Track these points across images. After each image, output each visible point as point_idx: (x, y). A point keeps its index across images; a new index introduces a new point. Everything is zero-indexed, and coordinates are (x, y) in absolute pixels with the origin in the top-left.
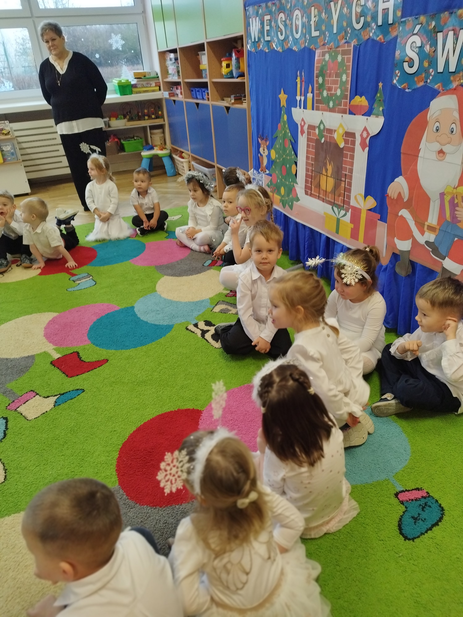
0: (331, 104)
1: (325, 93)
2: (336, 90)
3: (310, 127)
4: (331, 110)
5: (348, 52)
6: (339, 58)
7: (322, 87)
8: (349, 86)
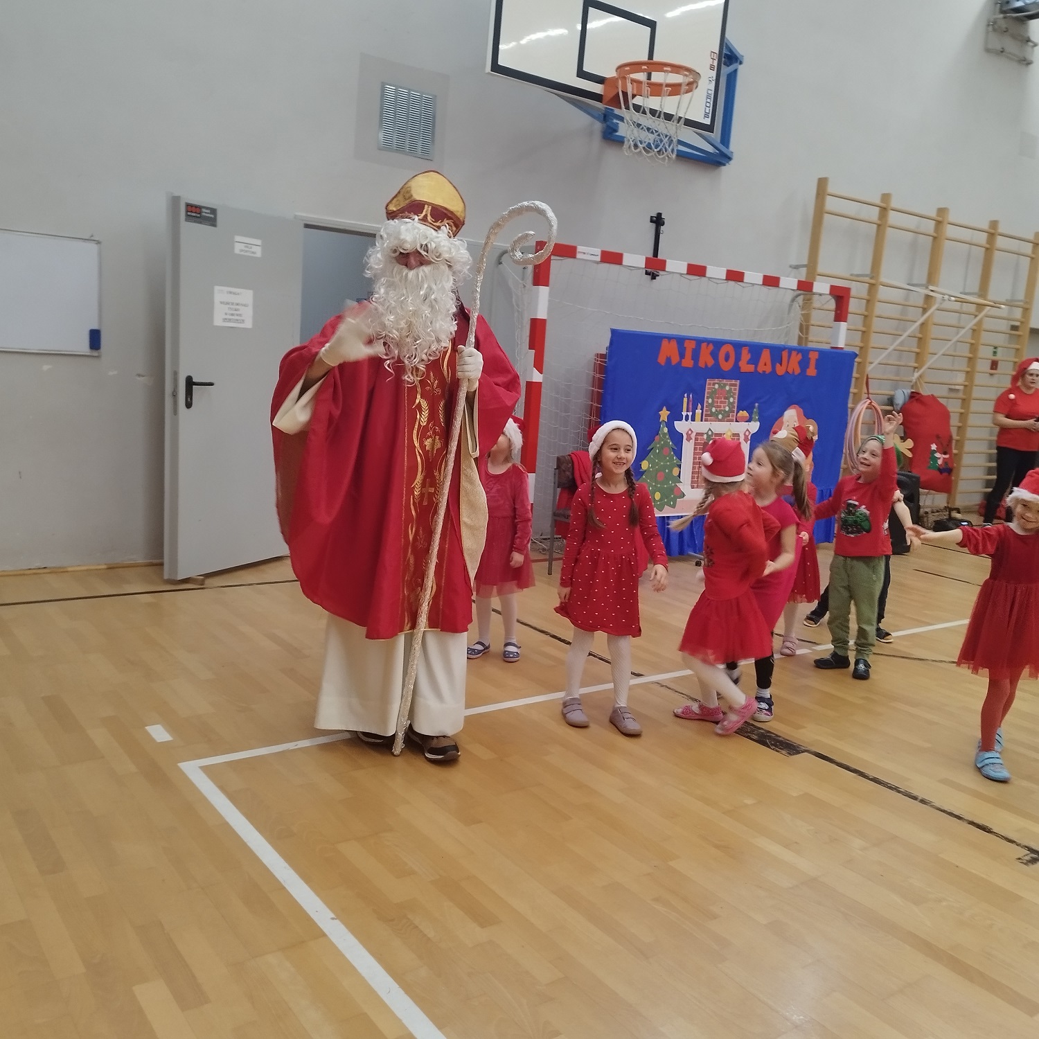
0: (720, 416)
1: (714, 410)
2: (724, 407)
3: (698, 434)
4: (720, 421)
5: (735, 385)
6: (727, 388)
7: (712, 405)
8: (736, 405)
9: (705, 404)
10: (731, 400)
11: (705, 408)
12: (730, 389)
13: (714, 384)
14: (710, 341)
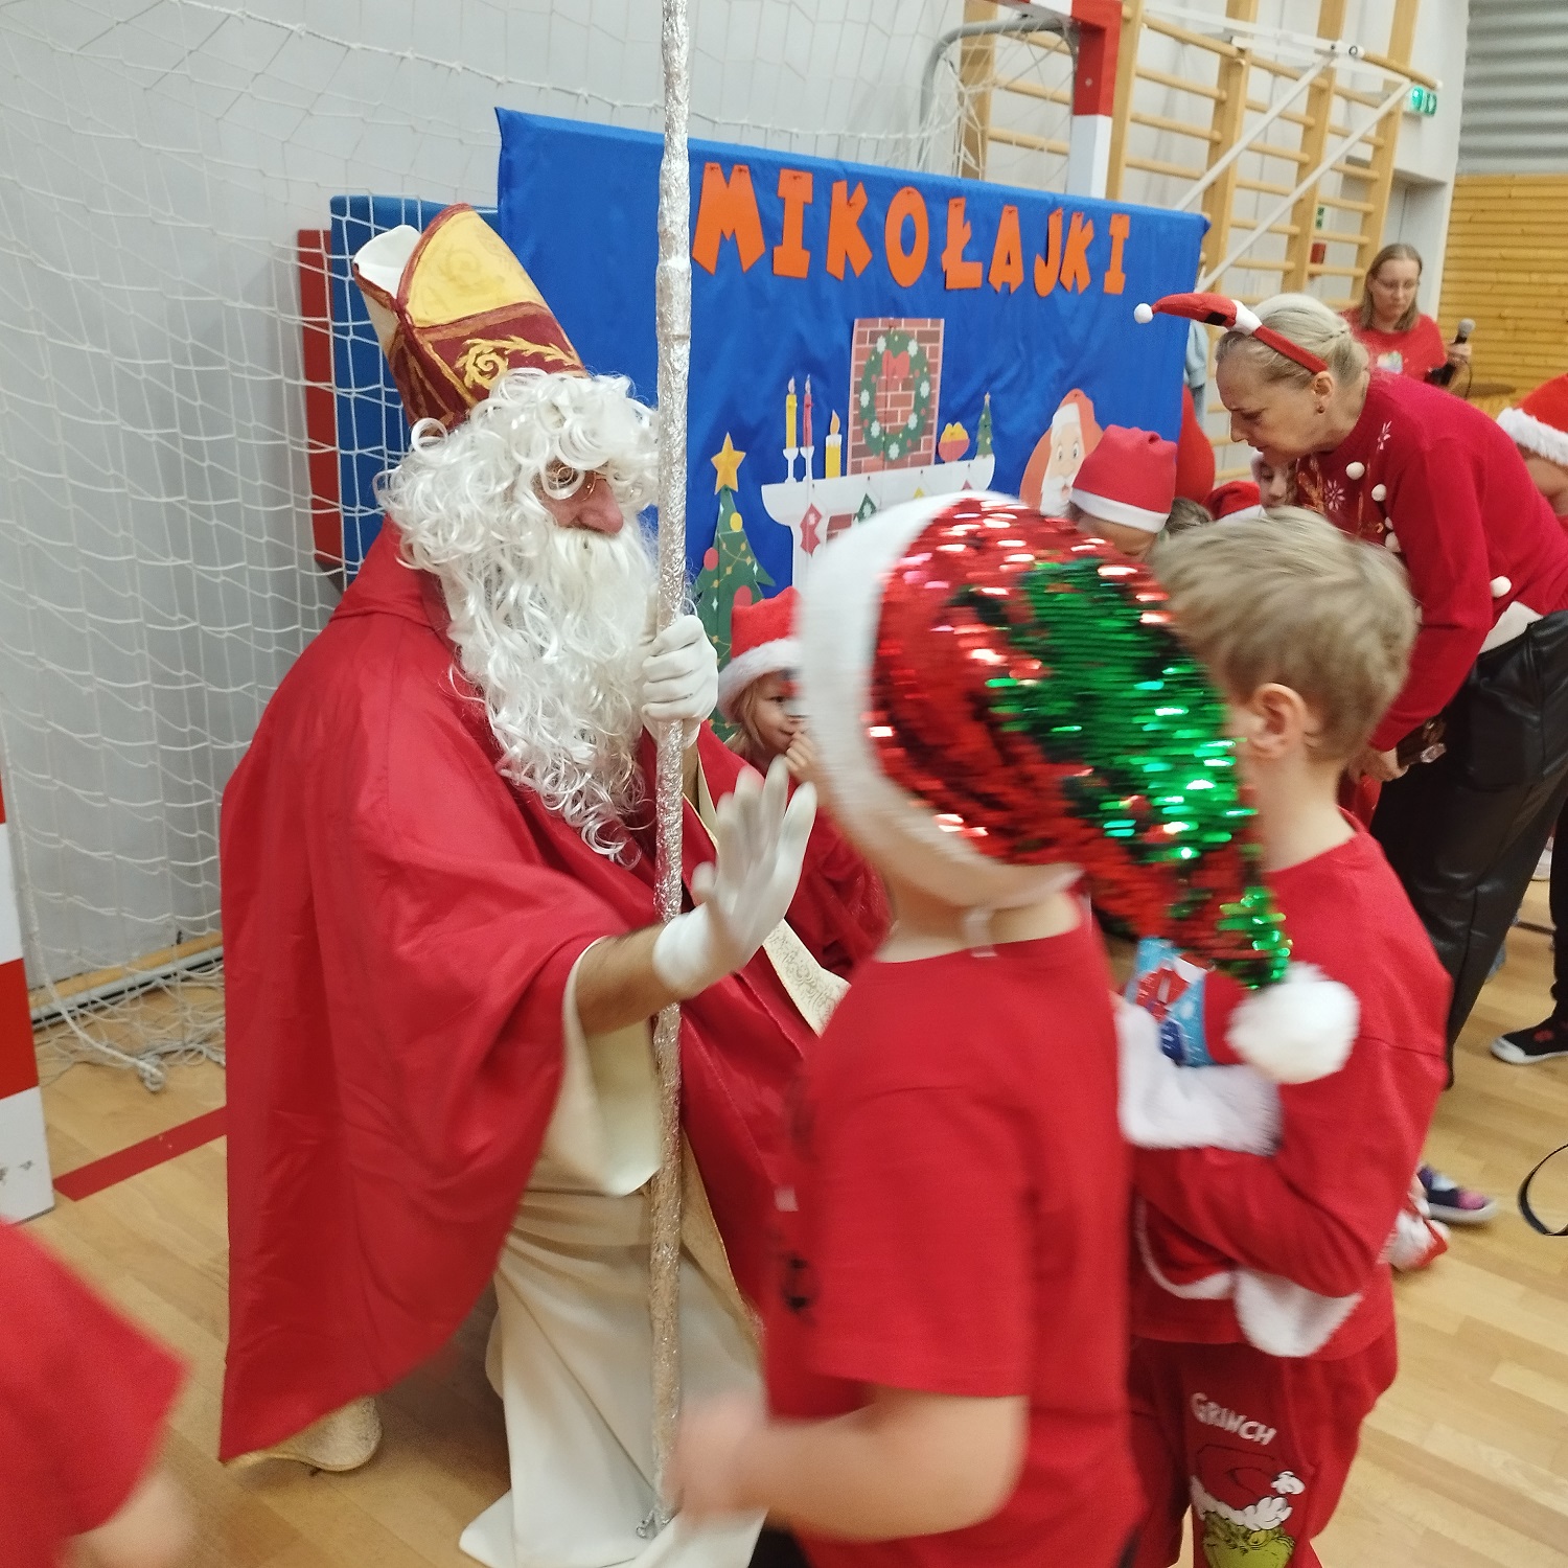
0: (894, 451)
2: (905, 417)
4: (892, 468)
5: (933, 337)
6: (913, 348)
7: (867, 415)
8: (936, 407)
9: (852, 413)
10: (925, 390)
11: (851, 428)
12: (921, 351)
13: (874, 338)
14: (855, 178)
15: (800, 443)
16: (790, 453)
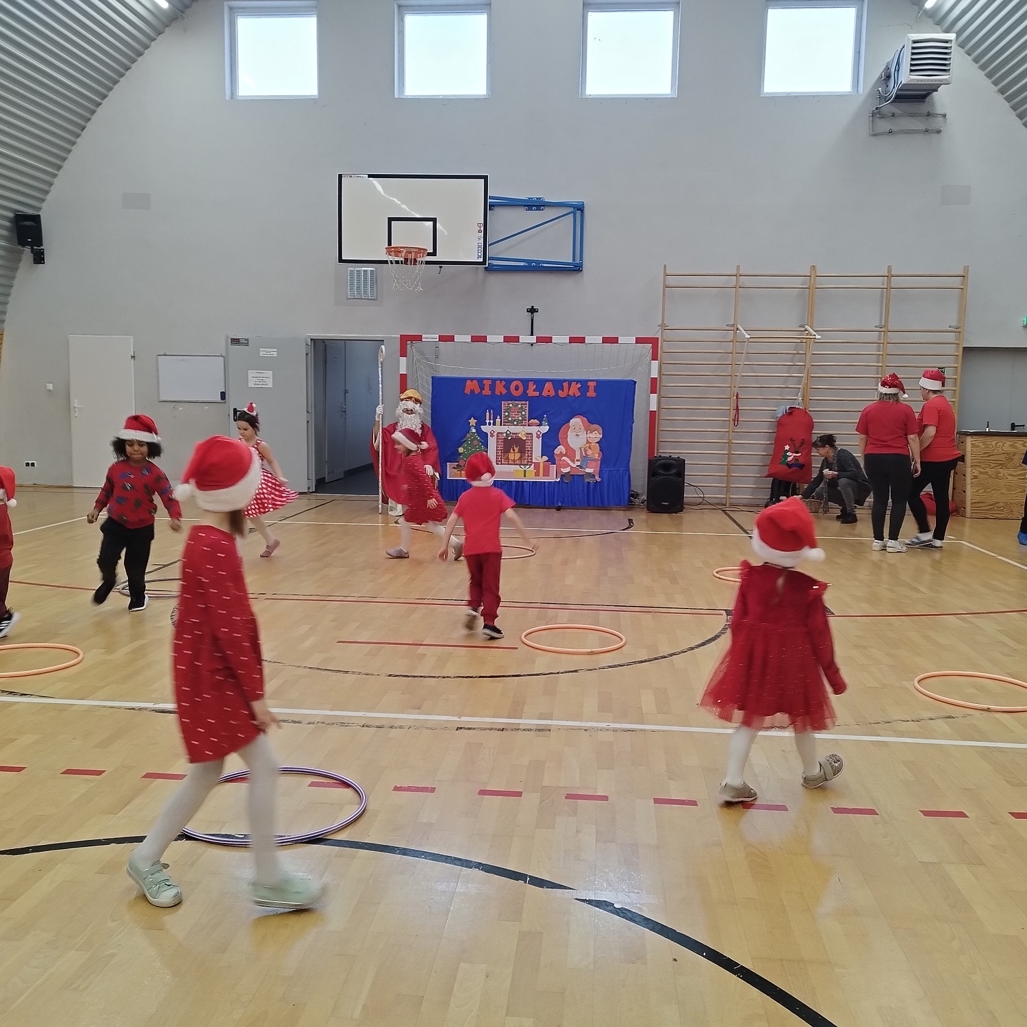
0: (515, 423)
1: (510, 419)
2: (518, 417)
3: (498, 433)
4: (515, 425)
5: (526, 404)
6: (520, 406)
7: (508, 416)
8: (527, 416)
9: (503, 416)
10: (523, 413)
11: (503, 418)
12: (522, 407)
13: (508, 404)
14: (501, 380)
15: (490, 420)
16: (487, 421)
